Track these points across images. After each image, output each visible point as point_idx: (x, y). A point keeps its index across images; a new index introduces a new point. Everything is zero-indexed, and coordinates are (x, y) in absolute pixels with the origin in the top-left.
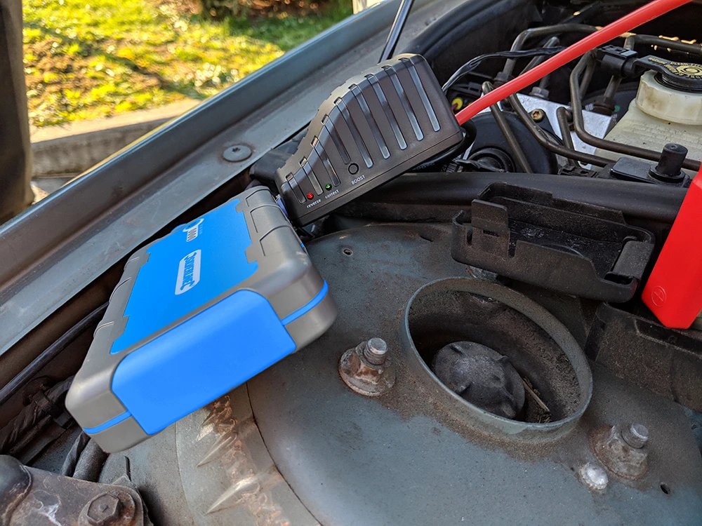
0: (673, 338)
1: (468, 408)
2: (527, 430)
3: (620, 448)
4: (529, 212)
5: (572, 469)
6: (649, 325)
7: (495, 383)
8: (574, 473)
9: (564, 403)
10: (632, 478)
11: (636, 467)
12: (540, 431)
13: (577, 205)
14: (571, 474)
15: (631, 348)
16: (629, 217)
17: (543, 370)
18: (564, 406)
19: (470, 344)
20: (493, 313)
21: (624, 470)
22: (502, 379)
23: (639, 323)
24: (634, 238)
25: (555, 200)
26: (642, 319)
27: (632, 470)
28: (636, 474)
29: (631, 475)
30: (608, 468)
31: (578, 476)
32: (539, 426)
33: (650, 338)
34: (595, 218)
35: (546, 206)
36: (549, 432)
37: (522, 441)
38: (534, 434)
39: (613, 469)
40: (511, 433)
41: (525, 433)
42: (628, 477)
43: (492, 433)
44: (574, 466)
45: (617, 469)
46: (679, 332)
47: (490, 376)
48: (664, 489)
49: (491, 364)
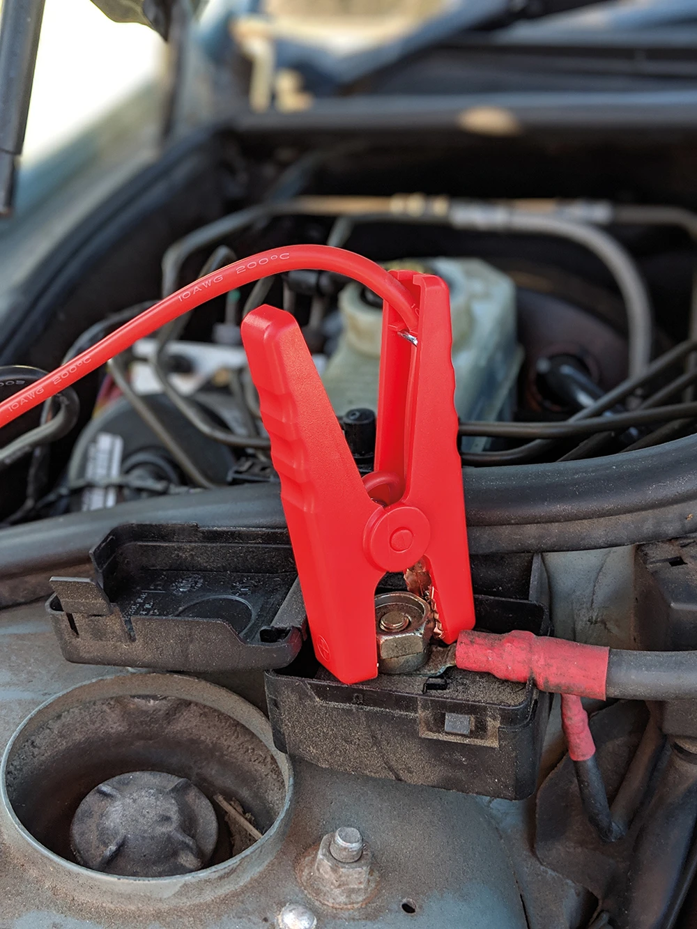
0: (357, 697)
1: (96, 880)
2: (185, 885)
3: (329, 869)
4: (178, 555)
5: (266, 920)
6: (325, 687)
7: (162, 826)
8: (268, 924)
10: (356, 906)
11: (359, 889)
12: (206, 881)
13: (233, 533)
15: (318, 724)
19: (131, 776)
20: (170, 715)
21: (343, 899)
22: (175, 817)
23: (315, 687)
25: (203, 533)
26: (315, 681)
27: (353, 896)
28: (361, 899)
29: (353, 903)
30: (320, 902)
32: (202, 875)
33: (332, 704)
34: (260, 545)
35: (195, 542)
36: (221, 878)
37: (185, 903)
38: (200, 886)
39: (326, 903)
40: (166, 896)
41: (185, 889)
42: (349, 906)
43: (140, 905)
44: (268, 915)
45: (332, 901)
46: (361, 687)
47: (155, 818)
48: (408, 908)
49: (157, 799)
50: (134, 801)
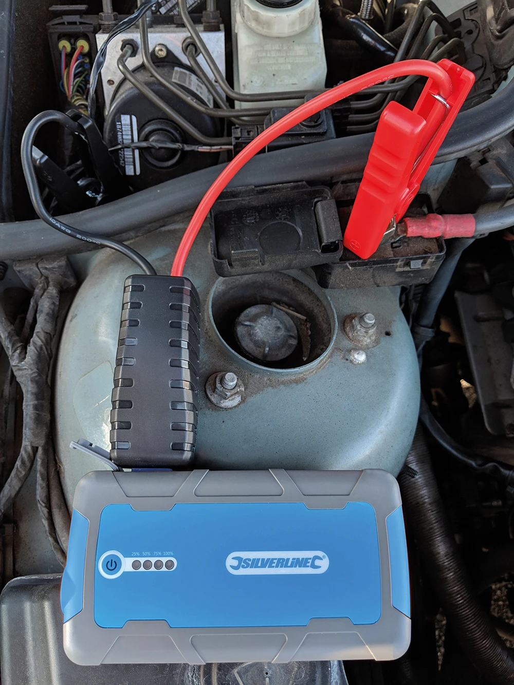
4: (241, 203)
5: (347, 360)
7: (279, 332)
8: (349, 361)
9: (311, 309)
11: (373, 335)
14: (348, 363)
15: (348, 276)
16: (311, 182)
17: (289, 293)
18: (313, 310)
22: (281, 326)
24: (320, 199)
25: (257, 190)
28: (374, 338)
29: (372, 341)
30: (363, 348)
31: (351, 362)
33: (357, 268)
39: (363, 344)
44: (347, 357)
45: (365, 343)
47: (274, 329)
48: (388, 334)
49: (269, 320)
50: (262, 325)
